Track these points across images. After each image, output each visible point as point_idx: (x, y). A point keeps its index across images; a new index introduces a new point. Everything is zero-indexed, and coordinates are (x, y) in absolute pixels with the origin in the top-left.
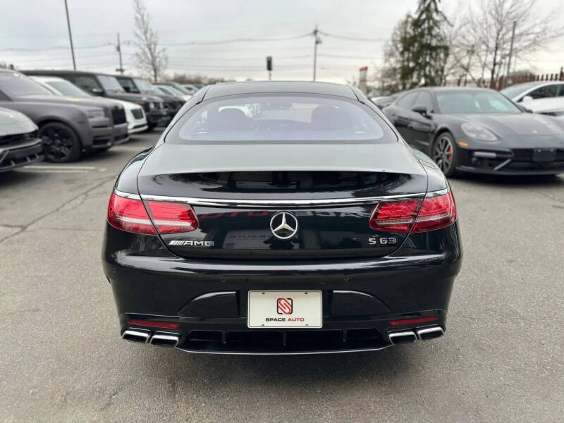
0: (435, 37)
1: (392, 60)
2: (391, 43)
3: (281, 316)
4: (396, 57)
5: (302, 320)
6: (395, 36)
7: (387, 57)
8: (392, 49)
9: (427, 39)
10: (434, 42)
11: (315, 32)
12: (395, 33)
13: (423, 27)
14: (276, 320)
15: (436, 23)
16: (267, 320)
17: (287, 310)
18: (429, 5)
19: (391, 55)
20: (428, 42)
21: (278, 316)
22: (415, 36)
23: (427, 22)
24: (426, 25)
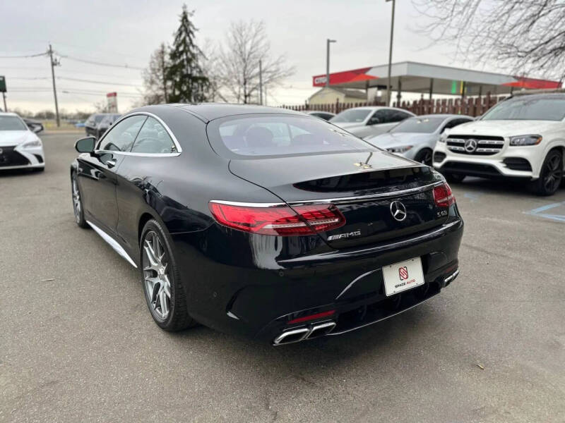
0: (194, 68)
1: (155, 87)
2: (150, 71)
3: (403, 282)
4: (157, 84)
5: (414, 281)
6: (153, 64)
7: (148, 84)
8: (152, 77)
9: (187, 70)
10: (195, 73)
11: (50, 52)
12: (153, 62)
13: (181, 58)
14: (400, 285)
15: (193, 55)
16: (396, 287)
17: (405, 276)
18: (185, 38)
19: (152, 82)
20: (189, 72)
21: (401, 282)
22: (174, 66)
23: (184, 54)
24: (185, 57)
